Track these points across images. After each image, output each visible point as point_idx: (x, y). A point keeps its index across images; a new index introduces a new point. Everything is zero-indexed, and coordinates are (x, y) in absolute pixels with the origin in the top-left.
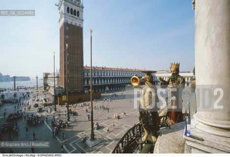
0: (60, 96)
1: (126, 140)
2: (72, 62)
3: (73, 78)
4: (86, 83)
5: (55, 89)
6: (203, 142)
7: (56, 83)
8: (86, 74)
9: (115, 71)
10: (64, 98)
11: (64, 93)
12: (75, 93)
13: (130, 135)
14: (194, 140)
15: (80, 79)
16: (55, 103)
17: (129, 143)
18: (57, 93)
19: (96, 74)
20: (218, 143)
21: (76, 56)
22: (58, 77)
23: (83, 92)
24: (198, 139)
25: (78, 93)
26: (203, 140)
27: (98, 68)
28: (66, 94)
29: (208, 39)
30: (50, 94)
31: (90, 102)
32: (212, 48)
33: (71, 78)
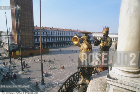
0: (14, 51)
1: (68, 83)
2: (23, 22)
3: (25, 36)
4: (36, 40)
5: (9, 46)
6: (117, 81)
7: (10, 40)
8: (36, 33)
9: (61, 31)
10: (18, 53)
11: (18, 49)
12: (27, 49)
13: (71, 79)
14: (112, 80)
15: (31, 37)
16: (10, 57)
17: (70, 85)
18: (11, 49)
19: (45, 33)
20: (126, 81)
21: (27, 17)
22: (11, 35)
23: (34, 48)
24: (114, 79)
25: (30, 49)
26: (117, 80)
27: (46, 28)
28: (19, 50)
29: (129, 11)
30: (5, 49)
31: (40, 56)
32: (130, 18)
33: (23, 36)
